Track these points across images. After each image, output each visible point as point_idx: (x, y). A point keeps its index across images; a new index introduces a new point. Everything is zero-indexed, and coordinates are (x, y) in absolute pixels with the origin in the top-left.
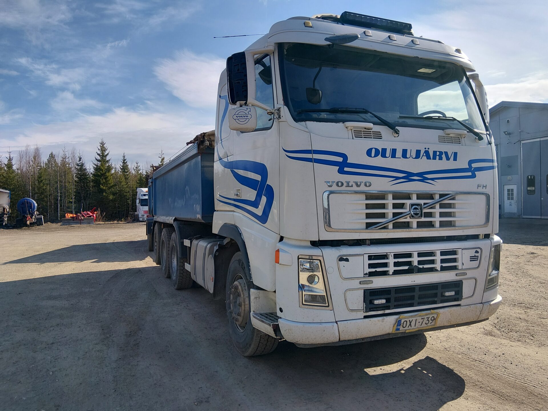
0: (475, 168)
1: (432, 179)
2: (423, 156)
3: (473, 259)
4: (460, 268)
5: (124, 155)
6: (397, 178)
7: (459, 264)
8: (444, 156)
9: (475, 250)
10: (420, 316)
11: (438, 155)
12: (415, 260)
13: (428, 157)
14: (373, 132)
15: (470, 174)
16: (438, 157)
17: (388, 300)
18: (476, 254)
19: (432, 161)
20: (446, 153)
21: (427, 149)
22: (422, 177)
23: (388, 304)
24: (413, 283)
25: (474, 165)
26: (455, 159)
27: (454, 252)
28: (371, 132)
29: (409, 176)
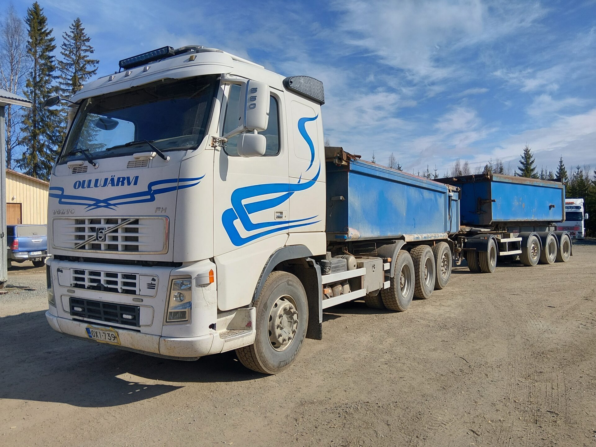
0: (154, 191)
1: (114, 205)
2: (109, 183)
3: (151, 286)
4: (137, 293)
5: (561, 159)
6: (90, 205)
7: (136, 289)
8: (126, 182)
9: (153, 277)
10: (102, 330)
11: (121, 181)
12: (103, 279)
13: (113, 185)
14: (84, 167)
15: (149, 197)
16: (120, 183)
17: (84, 310)
18: (153, 282)
19: (115, 188)
20: (128, 178)
21: (113, 177)
22: (107, 203)
23: (83, 313)
24: (100, 299)
25: (154, 188)
26: (135, 183)
27: (133, 277)
28: (82, 167)
29: (97, 203)
